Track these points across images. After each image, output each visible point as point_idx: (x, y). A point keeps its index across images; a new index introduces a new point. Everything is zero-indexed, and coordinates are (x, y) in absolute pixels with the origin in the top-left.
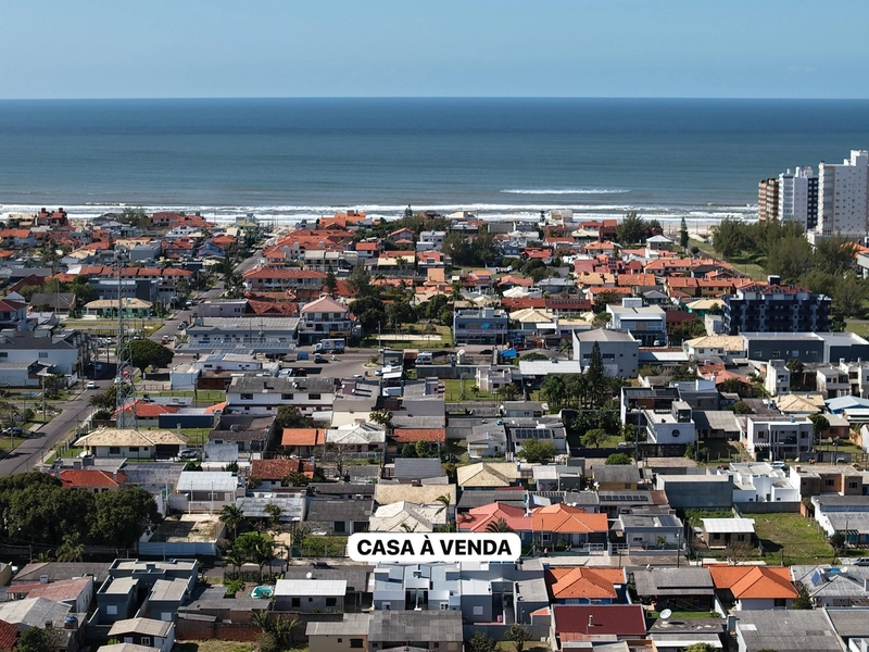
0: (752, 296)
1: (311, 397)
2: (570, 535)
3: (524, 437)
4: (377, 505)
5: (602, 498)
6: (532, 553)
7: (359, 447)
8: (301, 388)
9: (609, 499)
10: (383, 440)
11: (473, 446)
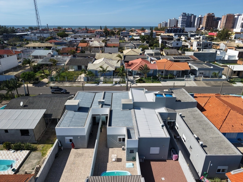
0: (171, 29)
1: (90, 39)
2: (173, 71)
3: (139, 46)
4: (96, 59)
5: (174, 58)
6: (159, 79)
7: (98, 47)
8: (87, 37)
9: (177, 58)
10: (104, 46)
11: (126, 48)
